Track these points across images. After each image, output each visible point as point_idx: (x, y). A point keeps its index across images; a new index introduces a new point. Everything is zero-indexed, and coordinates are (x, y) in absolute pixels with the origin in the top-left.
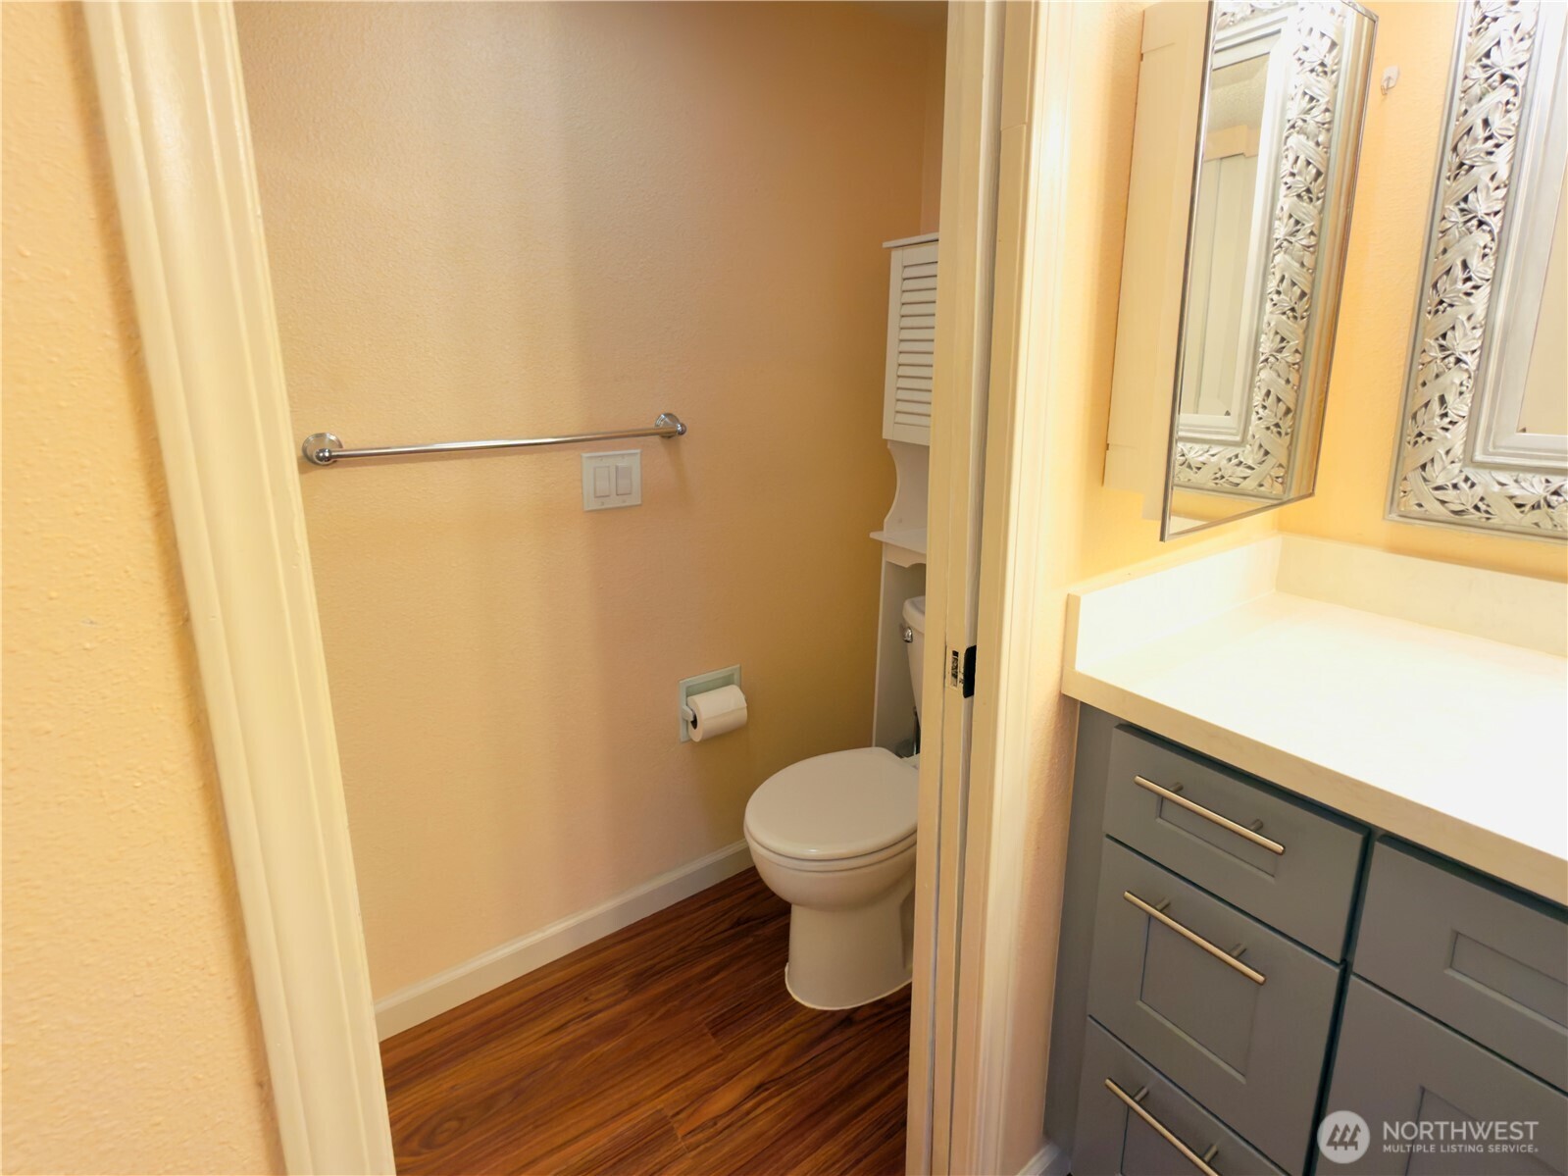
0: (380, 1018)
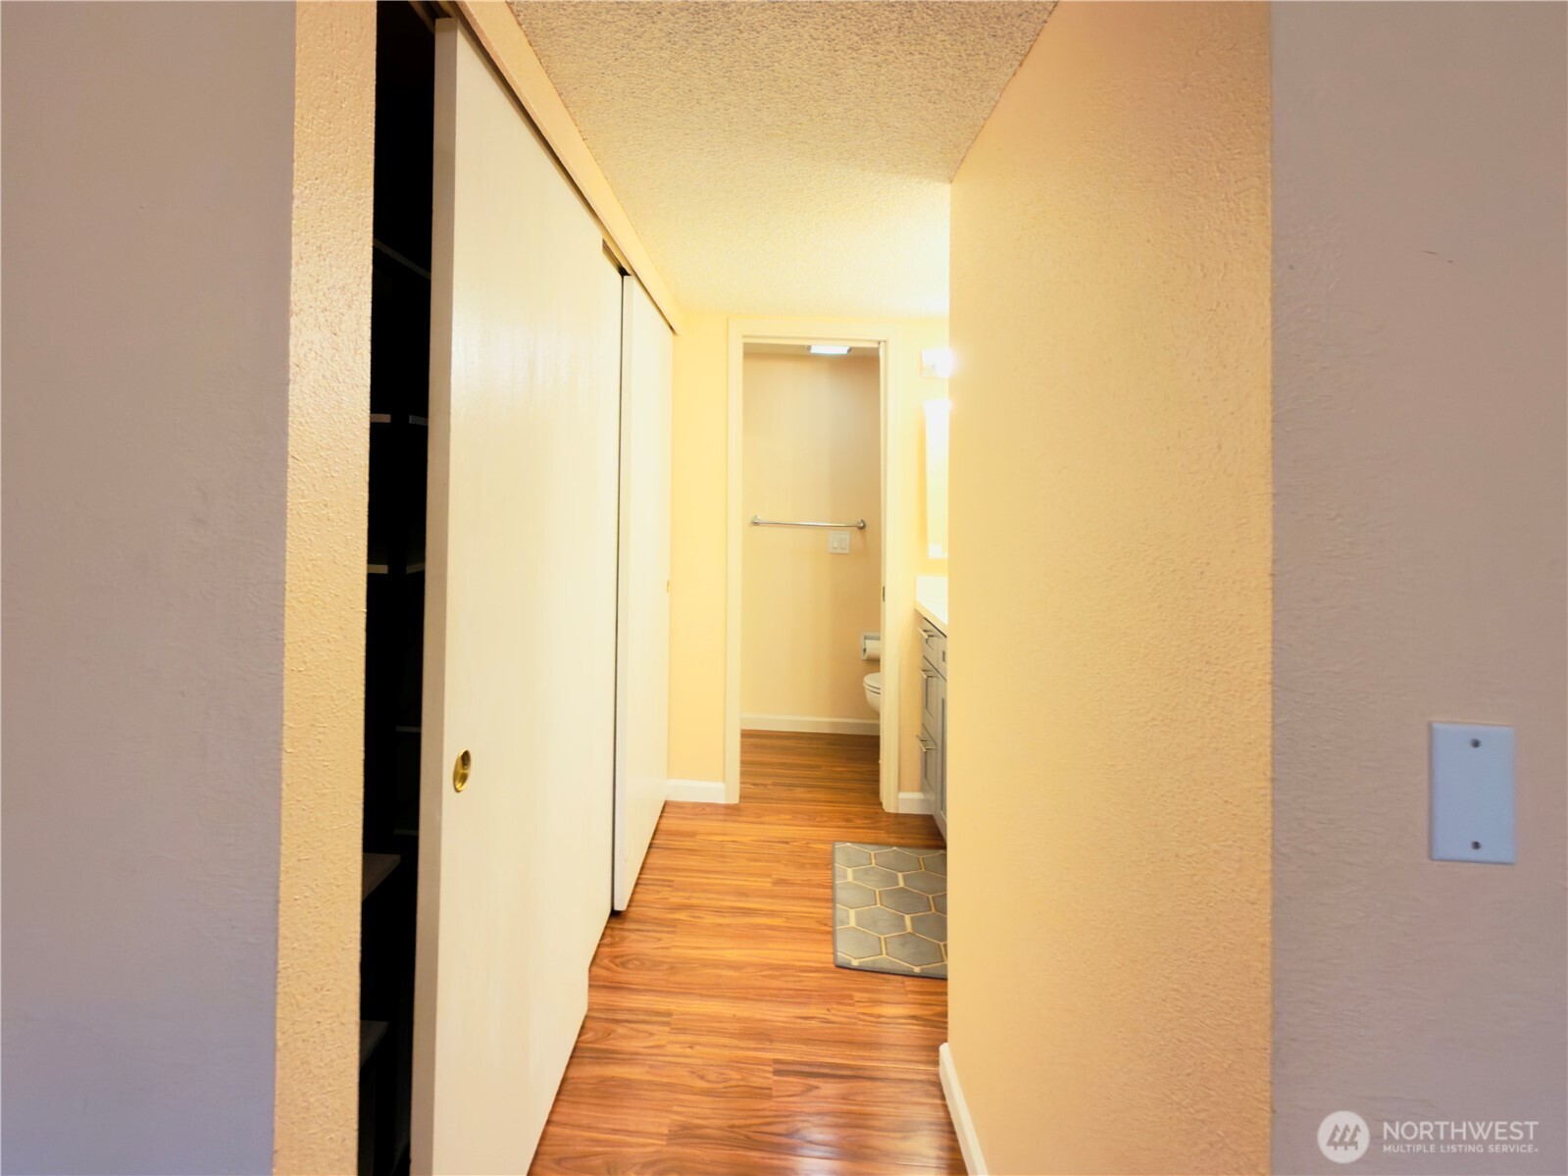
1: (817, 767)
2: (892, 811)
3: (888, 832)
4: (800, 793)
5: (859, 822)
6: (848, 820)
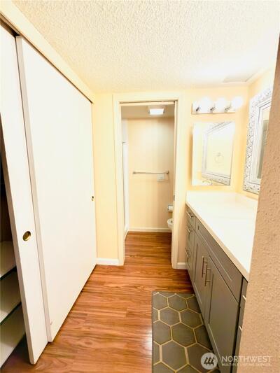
2: (175, 268)
5: (163, 274)
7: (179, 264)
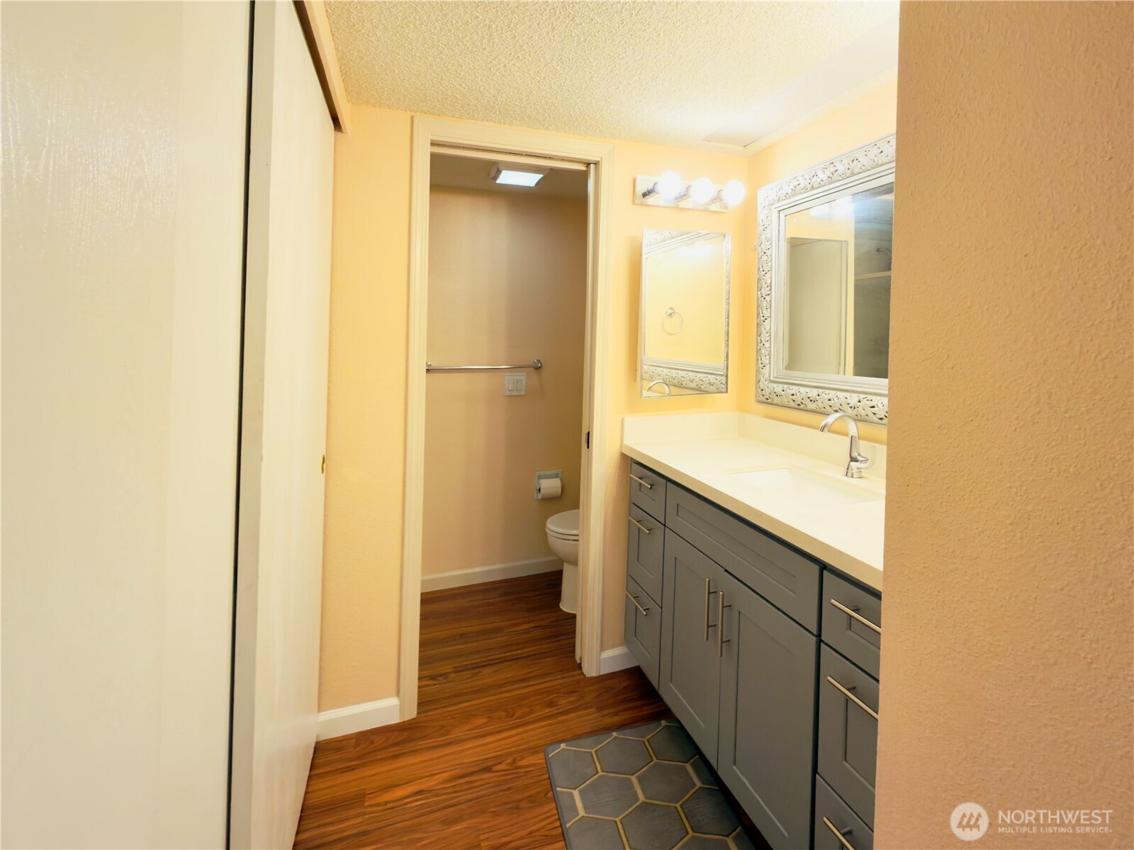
0: (423, 583)
1: (499, 630)
2: (594, 675)
3: (600, 709)
4: (488, 676)
5: (564, 702)
6: (551, 704)
7: (607, 654)
